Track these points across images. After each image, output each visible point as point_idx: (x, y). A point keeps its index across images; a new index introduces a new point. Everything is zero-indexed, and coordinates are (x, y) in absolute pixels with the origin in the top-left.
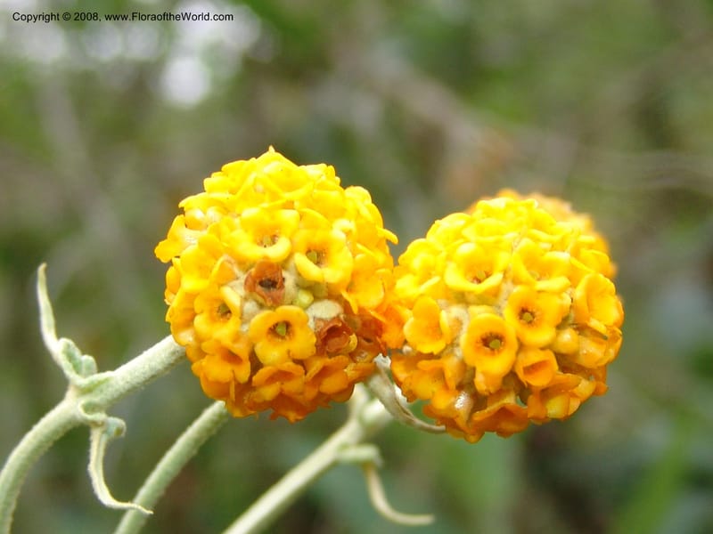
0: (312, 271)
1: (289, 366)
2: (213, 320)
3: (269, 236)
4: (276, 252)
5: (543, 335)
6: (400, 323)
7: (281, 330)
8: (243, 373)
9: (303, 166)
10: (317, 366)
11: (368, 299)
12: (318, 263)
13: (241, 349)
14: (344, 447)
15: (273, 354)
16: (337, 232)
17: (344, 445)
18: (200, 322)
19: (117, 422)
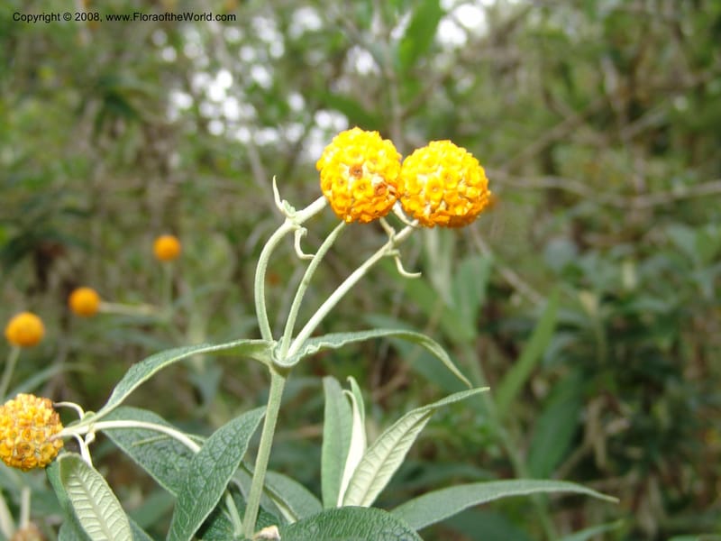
0: (372, 166)
1: (365, 199)
2: (338, 185)
3: (356, 155)
4: (359, 161)
5: (452, 186)
6: (404, 184)
7: (361, 188)
8: (349, 203)
9: (368, 132)
10: (374, 200)
11: (393, 176)
12: (374, 163)
13: (349, 194)
14: (387, 250)
15: (359, 196)
16: (381, 154)
17: (386, 250)
18: (334, 186)
19: (304, 230)
